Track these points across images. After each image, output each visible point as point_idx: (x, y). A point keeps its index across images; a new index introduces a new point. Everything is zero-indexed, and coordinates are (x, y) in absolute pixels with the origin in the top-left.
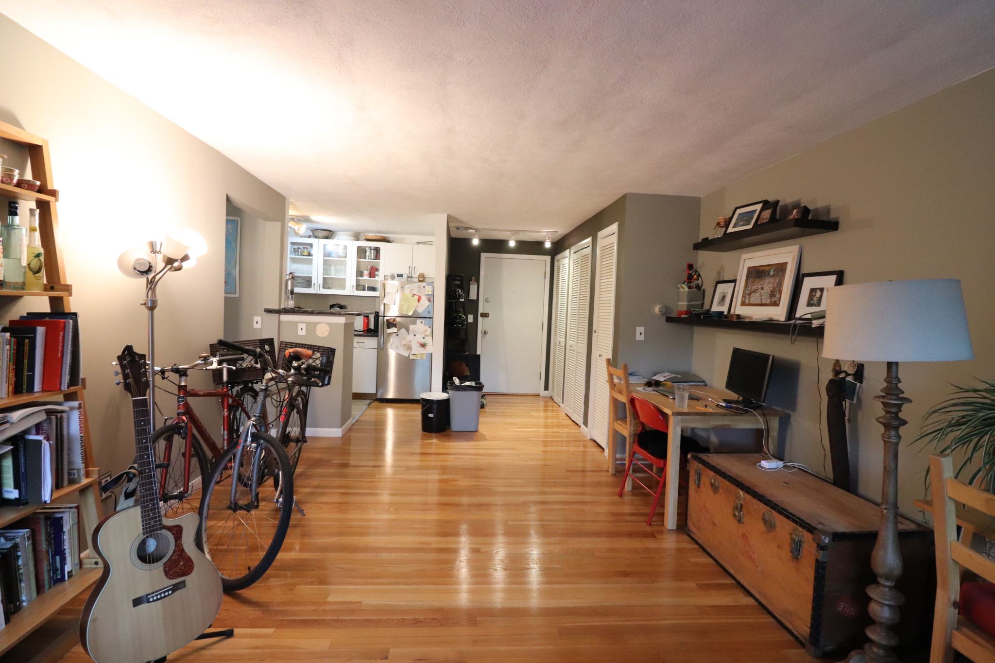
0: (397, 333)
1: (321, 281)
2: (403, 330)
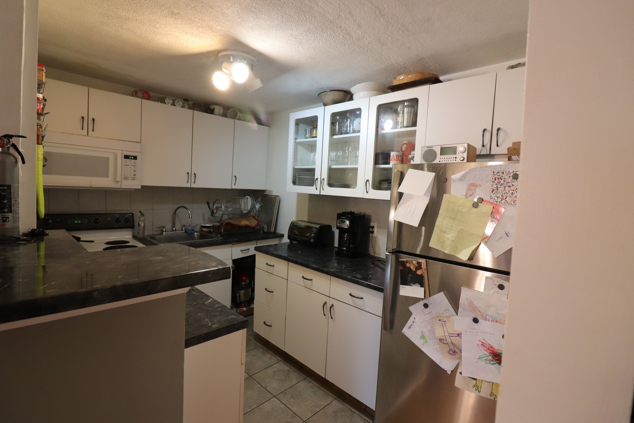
0: (425, 301)
1: (325, 175)
2: (441, 298)
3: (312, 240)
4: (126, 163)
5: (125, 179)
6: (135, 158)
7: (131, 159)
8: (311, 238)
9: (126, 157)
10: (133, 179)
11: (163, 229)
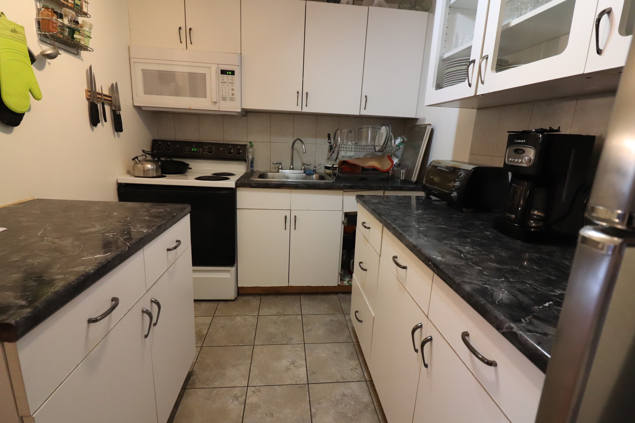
3: (454, 194)
4: (223, 79)
5: (223, 100)
6: (233, 73)
7: (229, 74)
8: (453, 189)
9: (223, 72)
10: (232, 99)
11: (279, 166)
